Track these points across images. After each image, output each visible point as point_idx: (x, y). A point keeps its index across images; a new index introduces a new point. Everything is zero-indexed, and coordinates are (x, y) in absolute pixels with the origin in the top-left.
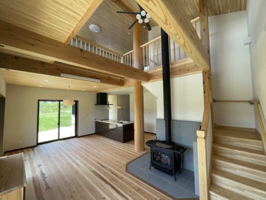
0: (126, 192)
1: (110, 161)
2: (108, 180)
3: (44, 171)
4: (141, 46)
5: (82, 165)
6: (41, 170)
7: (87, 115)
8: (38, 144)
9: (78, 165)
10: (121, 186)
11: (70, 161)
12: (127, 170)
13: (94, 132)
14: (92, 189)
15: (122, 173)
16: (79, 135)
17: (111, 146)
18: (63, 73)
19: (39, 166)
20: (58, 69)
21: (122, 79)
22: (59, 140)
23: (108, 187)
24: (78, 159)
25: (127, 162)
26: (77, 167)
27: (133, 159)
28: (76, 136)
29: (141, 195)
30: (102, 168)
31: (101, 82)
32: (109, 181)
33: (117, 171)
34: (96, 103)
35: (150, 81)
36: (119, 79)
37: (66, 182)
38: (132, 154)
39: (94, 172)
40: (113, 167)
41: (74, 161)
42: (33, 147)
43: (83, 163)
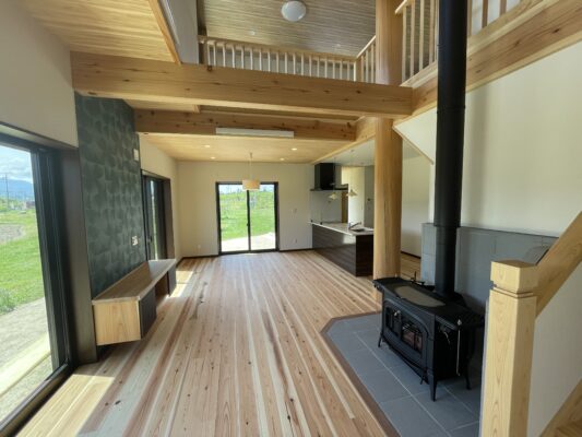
0: (292, 369)
1: (304, 305)
2: (277, 336)
3: (205, 293)
4: (396, 11)
5: (255, 297)
6: (202, 291)
7: (295, 211)
8: (221, 254)
9: (250, 297)
10: (291, 355)
11: (244, 286)
12: (324, 332)
13: (310, 245)
14: (243, 341)
15: (309, 333)
16: (282, 249)
17: (327, 277)
18: (221, 127)
19: (205, 284)
20: (211, 120)
21: (352, 123)
22: (250, 251)
23: (269, 347)
24: (257, 288)
25: (337, 316)
26: (246, 299)
27: (353, 313)
28: (277, 250)
29: (319, 389)
30: (283, 312)
31: (296, 136)
32: (277, 340)
33: (306, 326)
34: (313, 186)
35: (415, 113)
36: (345, 122)
37: (218, 317)
38: (358, 303)
39: (265, 316)
40: (301, 315)
41: (248, 288)
42: (213, 257)
43: (259, 296)
